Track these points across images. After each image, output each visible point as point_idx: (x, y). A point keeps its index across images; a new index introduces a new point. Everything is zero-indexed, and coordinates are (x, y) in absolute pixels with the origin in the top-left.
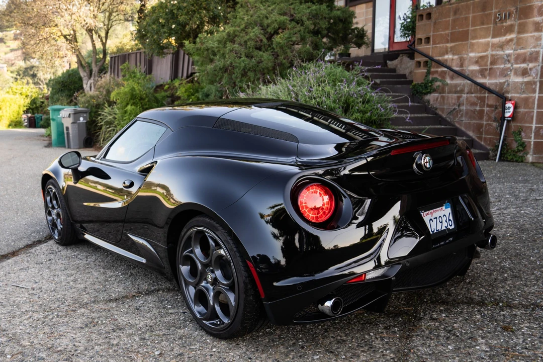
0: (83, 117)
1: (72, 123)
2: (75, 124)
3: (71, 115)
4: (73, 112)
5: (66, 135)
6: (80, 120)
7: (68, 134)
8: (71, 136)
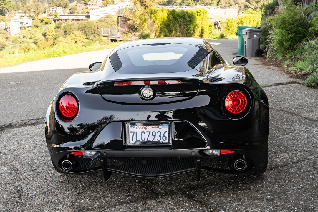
0: (257, 35)
1: (248, 39)
2: (250, 40)
3: (248, 33)
4: (249, 31)
5: (244, 47)
6: (254, 37)
7: (246, 46)
8: (247, 47)
